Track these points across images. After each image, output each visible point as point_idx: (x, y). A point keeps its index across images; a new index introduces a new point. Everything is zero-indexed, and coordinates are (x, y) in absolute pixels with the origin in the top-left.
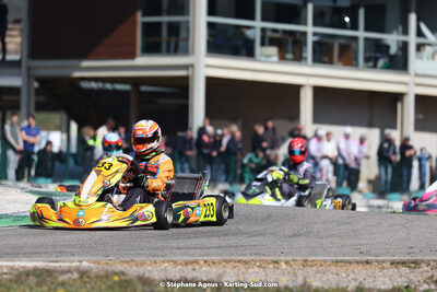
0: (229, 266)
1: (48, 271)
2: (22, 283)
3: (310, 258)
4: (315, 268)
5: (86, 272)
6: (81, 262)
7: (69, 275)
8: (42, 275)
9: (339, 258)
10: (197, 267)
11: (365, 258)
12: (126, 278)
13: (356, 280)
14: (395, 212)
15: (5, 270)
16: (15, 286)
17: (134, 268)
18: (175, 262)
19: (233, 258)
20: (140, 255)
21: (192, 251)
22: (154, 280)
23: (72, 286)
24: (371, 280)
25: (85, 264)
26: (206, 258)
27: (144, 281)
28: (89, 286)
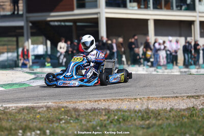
0: (115, 101)
1: (32, 107)
2: (21, 113)
3: (151, 96)
4: (153, 101)
5: (50, 107)
6: (48, 103)
7: (42, 109)
8: (30, 109)
9: (164, 96)
10: (100, 103)
11: (175, 95)
12: (68, 109)
13: (171, 105)
14: (191, 74)
15: (13, 108)
16: (18, 115)
17: (72, 104)
18: (90, 101)
19: (116, 98)
20: (75, 98)
21: (98, 96)
22: (80, 109)
23: (43, 114)
24: (177, 105)
25: (50, 103)
26: (104, 98)
27: (75, 110)
28: (51, 113)
